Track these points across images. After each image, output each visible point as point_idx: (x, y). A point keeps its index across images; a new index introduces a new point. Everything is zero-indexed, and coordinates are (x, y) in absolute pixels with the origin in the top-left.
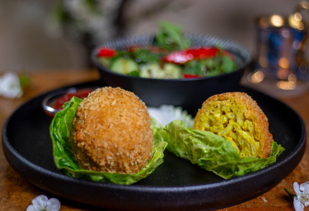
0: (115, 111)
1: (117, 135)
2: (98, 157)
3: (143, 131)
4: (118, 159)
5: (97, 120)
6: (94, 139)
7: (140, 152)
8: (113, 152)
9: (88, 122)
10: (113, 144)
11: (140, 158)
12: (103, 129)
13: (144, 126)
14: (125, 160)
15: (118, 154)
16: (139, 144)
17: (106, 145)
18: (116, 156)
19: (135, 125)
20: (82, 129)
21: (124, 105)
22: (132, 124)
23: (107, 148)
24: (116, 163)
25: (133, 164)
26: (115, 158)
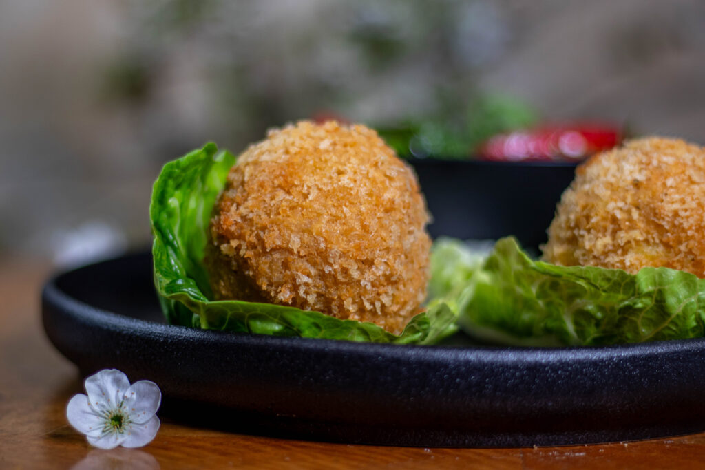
0: (326, 161)
1: (326, 218)
2: (275, 280)
3: (400, 220)
4: (327, 287)
5: (276, 182)
6: (264, 228)
7: (388, 273)
8: (314, 264)
9: (253, 189)
10: (316, 240)
11: (391, 292)
12: (290, 201)
13: (404, 208)
14: (347, 290)
15: (327, 269)
16: (388, 250)
17: (295, 243)
18: (322, 276)
19: (378, 197)
20: (235, 205)
21: (351, 151)
22: (370, 195)
23: (299, 252)
24: (322, 298)
25: (368, 306)
26: (321, 283)
